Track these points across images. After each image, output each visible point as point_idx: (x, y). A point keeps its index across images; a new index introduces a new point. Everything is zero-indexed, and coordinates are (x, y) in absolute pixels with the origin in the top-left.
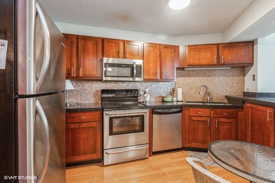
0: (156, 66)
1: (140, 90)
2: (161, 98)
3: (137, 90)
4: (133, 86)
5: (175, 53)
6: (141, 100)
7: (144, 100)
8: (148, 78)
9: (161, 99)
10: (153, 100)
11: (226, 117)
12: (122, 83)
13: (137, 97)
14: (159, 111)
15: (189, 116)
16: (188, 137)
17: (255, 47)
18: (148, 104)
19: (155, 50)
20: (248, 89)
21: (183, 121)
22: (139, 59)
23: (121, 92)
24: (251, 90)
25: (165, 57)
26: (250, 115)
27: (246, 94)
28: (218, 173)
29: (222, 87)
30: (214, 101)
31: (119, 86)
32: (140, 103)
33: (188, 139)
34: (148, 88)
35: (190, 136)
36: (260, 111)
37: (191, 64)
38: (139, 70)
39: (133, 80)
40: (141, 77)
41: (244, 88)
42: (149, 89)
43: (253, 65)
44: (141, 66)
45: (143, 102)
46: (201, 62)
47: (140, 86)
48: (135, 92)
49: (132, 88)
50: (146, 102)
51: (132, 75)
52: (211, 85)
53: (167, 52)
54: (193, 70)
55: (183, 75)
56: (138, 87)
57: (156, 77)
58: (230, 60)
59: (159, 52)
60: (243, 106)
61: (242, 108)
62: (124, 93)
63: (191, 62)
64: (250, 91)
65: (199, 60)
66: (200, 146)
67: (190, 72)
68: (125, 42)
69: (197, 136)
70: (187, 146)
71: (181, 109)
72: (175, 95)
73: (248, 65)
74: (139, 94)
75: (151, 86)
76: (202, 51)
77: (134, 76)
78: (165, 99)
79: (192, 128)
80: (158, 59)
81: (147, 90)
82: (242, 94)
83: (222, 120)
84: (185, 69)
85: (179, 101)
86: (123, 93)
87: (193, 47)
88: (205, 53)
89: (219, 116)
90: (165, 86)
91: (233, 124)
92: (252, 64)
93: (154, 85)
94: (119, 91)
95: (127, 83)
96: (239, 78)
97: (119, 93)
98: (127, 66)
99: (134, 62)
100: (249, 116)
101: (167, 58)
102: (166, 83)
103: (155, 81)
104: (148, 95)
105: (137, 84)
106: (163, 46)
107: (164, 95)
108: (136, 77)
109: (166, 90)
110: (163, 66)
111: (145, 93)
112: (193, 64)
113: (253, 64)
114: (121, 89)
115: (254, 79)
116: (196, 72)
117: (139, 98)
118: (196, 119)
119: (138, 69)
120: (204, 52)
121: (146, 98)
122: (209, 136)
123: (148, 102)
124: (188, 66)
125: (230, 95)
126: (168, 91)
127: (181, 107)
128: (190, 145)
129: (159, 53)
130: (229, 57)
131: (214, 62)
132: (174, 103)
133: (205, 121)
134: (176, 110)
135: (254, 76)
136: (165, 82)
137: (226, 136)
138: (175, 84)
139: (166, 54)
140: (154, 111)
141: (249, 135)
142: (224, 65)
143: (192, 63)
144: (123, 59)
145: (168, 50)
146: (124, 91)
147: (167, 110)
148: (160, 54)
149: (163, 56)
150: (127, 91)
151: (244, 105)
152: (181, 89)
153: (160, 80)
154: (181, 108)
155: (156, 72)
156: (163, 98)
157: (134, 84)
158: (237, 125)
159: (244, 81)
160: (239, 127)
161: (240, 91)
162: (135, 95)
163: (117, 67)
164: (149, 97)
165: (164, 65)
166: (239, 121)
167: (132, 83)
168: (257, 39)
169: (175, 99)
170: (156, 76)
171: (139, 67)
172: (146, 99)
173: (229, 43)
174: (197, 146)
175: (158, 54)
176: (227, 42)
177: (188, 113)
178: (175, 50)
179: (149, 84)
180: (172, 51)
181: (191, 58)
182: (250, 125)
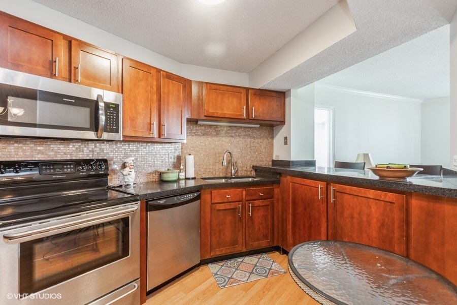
0: (149, 111)
1: (112, 160)
2: (158, 175)
3: (105, 161)
4: (93, 151)
5: (185, 91)
6: (113, 181)
7: (121, 182)
8: (133, 134)
9: (156, 177)
10: (142, 180)
11: (262, 198)
12: (61, 144)
13: (106, 175)
14: (162, 202)
15: (212, 204)
16: (209, 242)
17: (287, 100)
18: (131, 190)
19: (147, 79)
20: (277, 156)
21: (202, 214)
22: (111, 90)
23: (61, 166)
24: (282, 158)
25: (168, 97)
26: (291, 192)
27: (275, 163)
28: (263, 292)
29: (249, 153)
30: (240, 174)
31: (53, 151)
32: (113, 188)
33: (209, 244)
34: (131, 156)
35: (213, 238)
36: (305, 186)
37: (211, 115)
38: (113, 116)
39: (97, 137)
40: (117, 131)
41: (272, 155)
42: (133, 158)
43: (285, 124)
44: (117, 106)
45: (121, 186)
46: (226, 112)
47: (112, 151)
48: (100, 165)
49: (90, 157)
50: (128, 185)
51: (95, 126)
52: (235, 151)
53: (171, 87)
54: (210, 126)
55: (195, 133)
56: (108, 153)
57: (150, 134)
58: (261, 115)
59: (157, 83)
60: (280, 181)
61: (278, 182)
62: (70, 168)
63: (211, 111)
64: (280, 159)
65: (222, 109)
66: (229, 251)
67: (205, 127)
68: (73, 42)
69: (224, 235)
70: (208, 257)
71: (199, 193)
72: (182, 167)
73: (278, 123)
74: (110, 168)
75: (137, 151)
76: (227, 95)
77: (100, 127)
78: (167, 177)
79: (217, 225)
80: (155, 97)
81: (130, 161)
82: (271, 163)
83: (257, 203)
84: (199, 123)
85: (189, 179)
86: (67, 168)
87: (213, 87)
88: (230, 99)
89: (254, 198)
90: (164, 151)
91: (269, 207)
92: (283, 123)
93: (145, 149)
94: (53, 165)
95: (77, 145)
96: (267, 141)
97: (54, 169)
98: (80, 102)
99: (99, 96)
100: (289, 194)
101: (170, 98)
102: (166, 146)
103: (145, 142)
104: (133, 170)
105: (106, 147)
106: (164, 73)
107: (162, 170)
108: (105, 130)
109: (167, 160)
110: (164, 113)
111: (124, 166)
112: (213, 116)
113: (285, 122)
114: (59, 158)
115: (286, 143)
116: (214, 129)
117: (109, 177)
118: (222, 207)
119: (110, 113)
120: (228, 97)
121: (128, 177)
122: (241, 232)
123: (132, 184)
124: (205, 118)
125: (258, 165)
126: (170, 160)
127: (198, 189)
128: (212, 254)
129: (157, 85)
130: (261, 110)
131: (242, 115)
132: (181, 182)
133: (235, 210)
134: (191, 196)
135: (286, 138)
136: (164, 144)
137: (261, 227)
138: (182, 148)
139: (169, 91)
140: (150, 204)
141: (289, 220)
142: (254, 121)
143: (213, 113)
144: (67, 84)
145: (172, 83)
146: (70, 164)
147: (175, 198)
148: (159, 88)
149: (164, 94)
150: (78, 163)
151: (281, 178)
152: (192, 157)
153: (159, 140)
154: (198, 191)
155: (150, 124)
156: (161, 174)
157: (96, 147)
158: (273, 207)
159: (273, 145)
160: (275, 210)
161: (268, 159)
162: (101, 172)
163: (40, 100)
164: (133, 174)
165: (166, 111)
166: (275, 202)
167: (91, 146)
168: (290, 90)
169: (182, 176)
170: (151, 132)
171: (112, 109)
172: (126, 180)
173: (259, 90)
174: (224, 252)
175: (155, 88)
176: (258, 87)
177: (210, 199)
178: (184, 87)
179: (133, 146)
180: (180, 87)
181: (211, 104)
182: (291, 206)
